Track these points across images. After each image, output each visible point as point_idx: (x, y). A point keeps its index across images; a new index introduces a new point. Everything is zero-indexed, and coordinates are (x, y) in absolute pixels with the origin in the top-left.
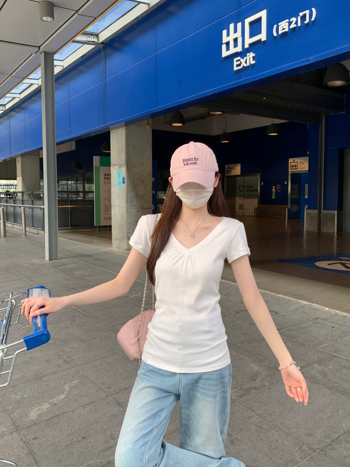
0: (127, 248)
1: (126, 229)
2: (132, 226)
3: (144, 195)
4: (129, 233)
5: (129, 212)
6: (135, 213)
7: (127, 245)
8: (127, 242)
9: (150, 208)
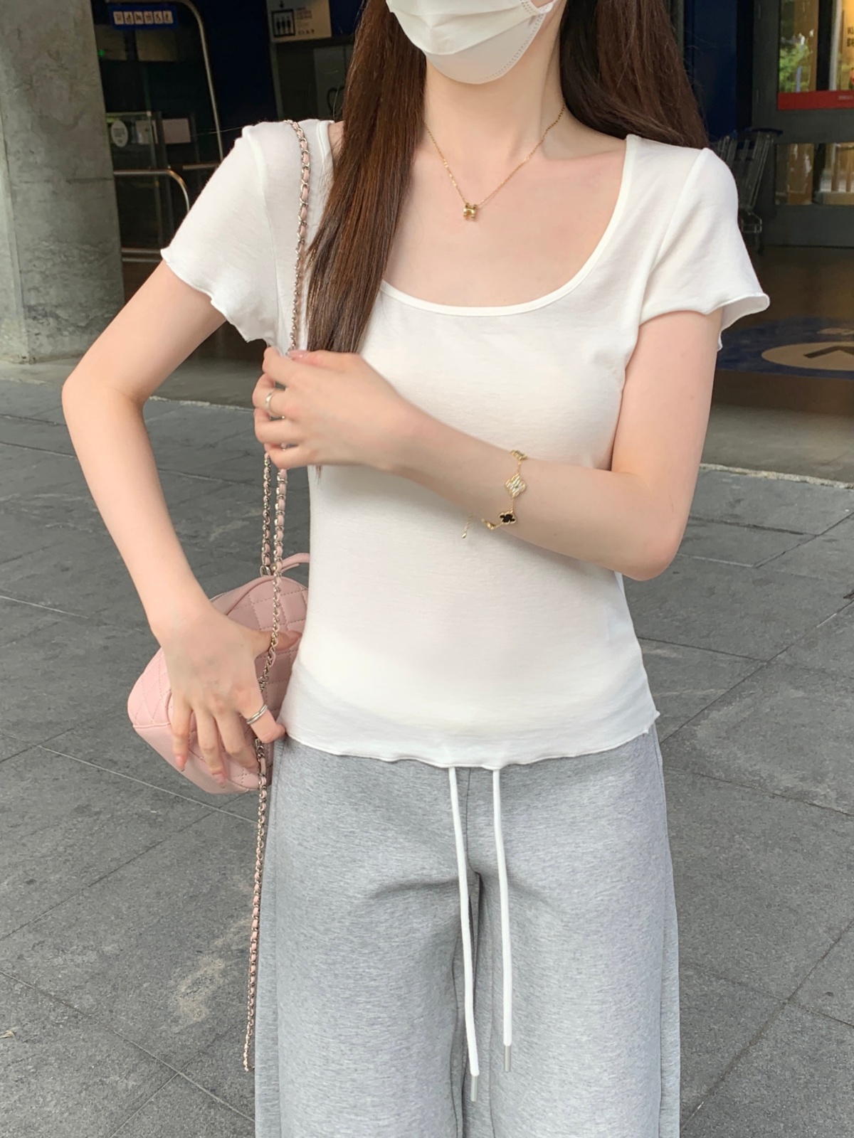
0: (25, 354)
1: (18, 274)
2: (38, 258)
3: (76, 123)
4: (29, 290)
5: (19, 199)
6: (45, 201)
7: (25, 339)
8: (24, 330)
9: (105, 179)
